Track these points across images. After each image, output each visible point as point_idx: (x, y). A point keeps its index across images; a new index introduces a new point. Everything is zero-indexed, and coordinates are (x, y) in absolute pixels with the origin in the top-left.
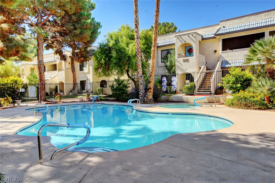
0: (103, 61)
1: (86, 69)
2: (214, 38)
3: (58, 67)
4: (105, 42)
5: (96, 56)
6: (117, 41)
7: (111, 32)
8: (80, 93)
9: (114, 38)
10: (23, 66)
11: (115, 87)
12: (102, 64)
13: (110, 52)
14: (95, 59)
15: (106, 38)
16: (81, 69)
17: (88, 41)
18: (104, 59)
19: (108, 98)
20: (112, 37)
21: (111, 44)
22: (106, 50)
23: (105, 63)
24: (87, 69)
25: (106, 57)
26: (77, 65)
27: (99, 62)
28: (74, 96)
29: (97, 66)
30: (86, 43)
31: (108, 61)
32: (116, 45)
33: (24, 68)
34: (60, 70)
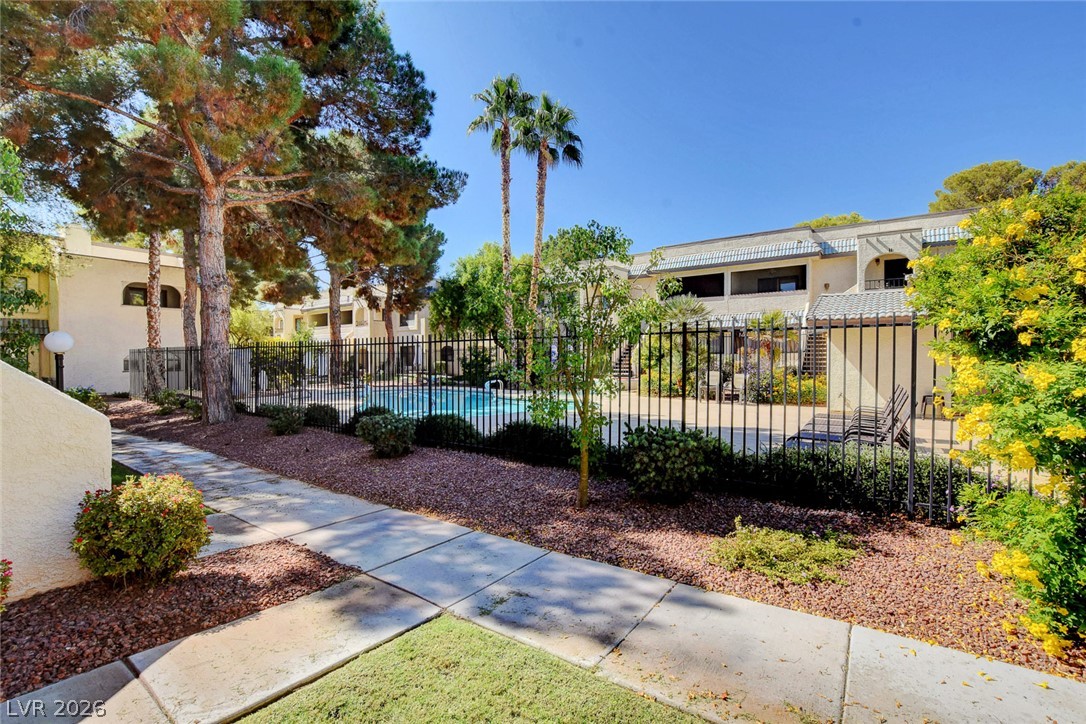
0: (447, 310)
1: (412, 325)
2: (645, 276)
3: (357, 318)
4: (453, 276)
5: (435, 301)
6: (474, 278)
7: (465, 258)
8: (400, 371)
9: (469, 268)
10: (280, 313)
11: (468, 361)
12: (446, 317)
13: (461, 296)
14: (432, 307)
15: (454, 269)
16: (403, 323)
17: (422, 278)
18: (450, 309)
19: (455, 381)
20: (465, 267)
21: (463, 281)
22: (453, 290)
23: (452, 316)
24: (416, 324)
25: (453, 304)
26: (396, 315)
27: (440, 312)
28: (391, 376)
29: (436, 320)
30: (417, 281)
31: (457, 311)
32: (473, 281)
33: (281, 316)
34: (360, 324)
